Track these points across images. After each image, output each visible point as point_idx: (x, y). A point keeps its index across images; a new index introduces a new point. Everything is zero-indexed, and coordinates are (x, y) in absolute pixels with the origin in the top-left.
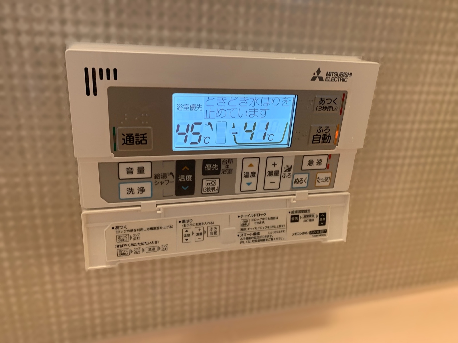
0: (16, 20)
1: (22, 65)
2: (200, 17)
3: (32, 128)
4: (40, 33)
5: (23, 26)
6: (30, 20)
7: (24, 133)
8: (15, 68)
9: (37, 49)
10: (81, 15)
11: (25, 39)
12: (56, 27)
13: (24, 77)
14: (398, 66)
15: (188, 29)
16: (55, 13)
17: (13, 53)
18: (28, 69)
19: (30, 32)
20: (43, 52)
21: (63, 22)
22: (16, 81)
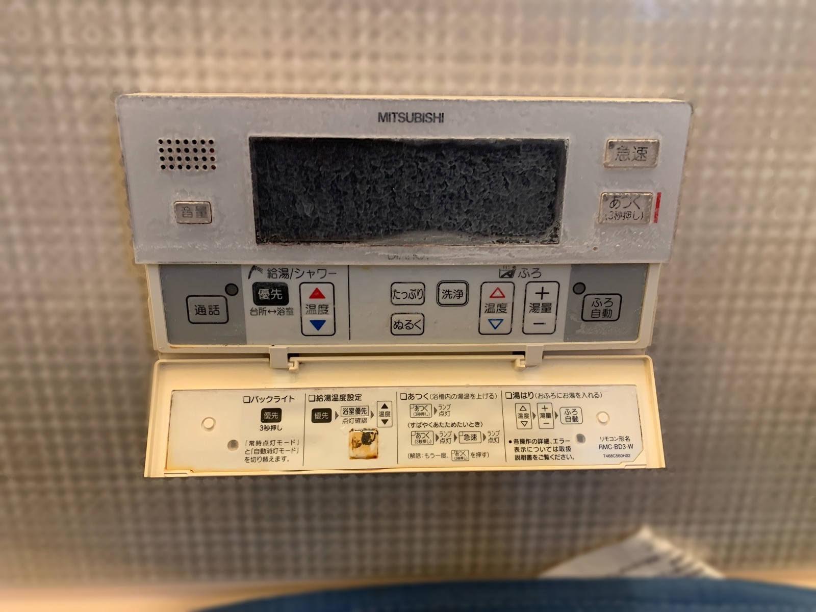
0: (61, 52)
1: (73, 122)
2: (355, 34)
3: (89, 223)
4: (96, 72)
5: (72, 61)
6: (81, 51)
7: (78, 230)
8: (63, 128)
9: (93, 96)
10: (158, 40)
11: (75, 82)
12: (121, 61)
13: (77, 141)
14: (761, 112)
15: (335, 56)
16: (119, 38)
17: (59, 103)
18: (82, 128)
19: (83, 71)
20: (103, 101)
21: (131, 52)
22: (65, 148)
